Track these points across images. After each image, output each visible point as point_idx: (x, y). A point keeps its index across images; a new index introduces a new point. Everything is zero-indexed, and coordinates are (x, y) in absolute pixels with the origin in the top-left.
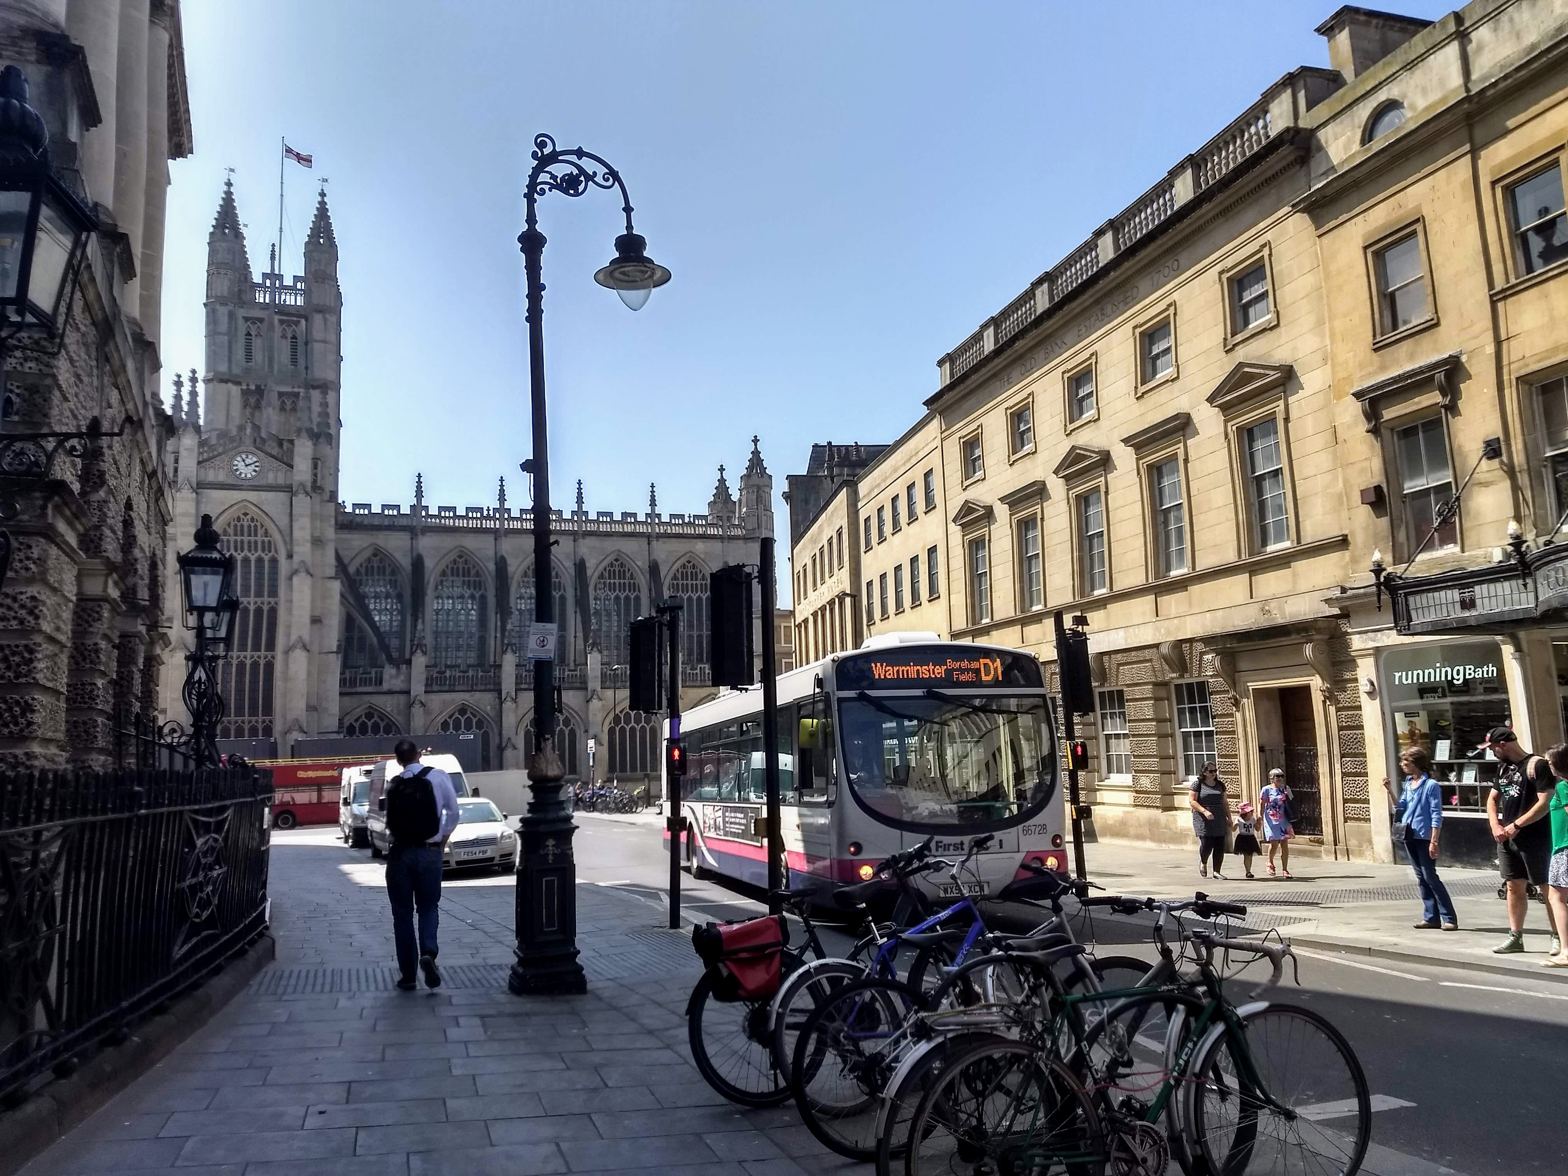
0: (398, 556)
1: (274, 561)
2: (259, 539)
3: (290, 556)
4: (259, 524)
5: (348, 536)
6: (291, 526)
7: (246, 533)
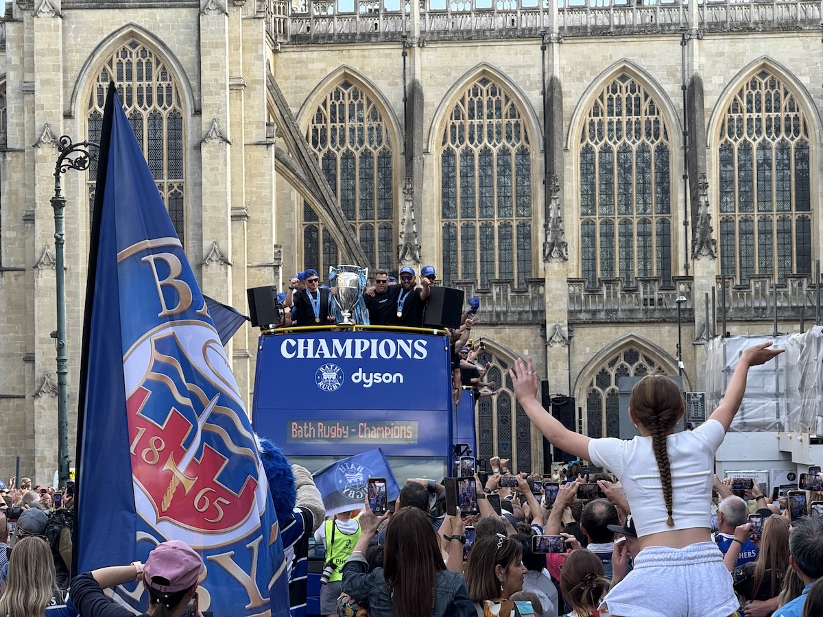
0: (382, 86)
1: (176, 119)
2: (154, 83)
3: (198, 112)
4: (153, 60)
5: (304, 55)
6: (200, 62)
7: (135, 77)
